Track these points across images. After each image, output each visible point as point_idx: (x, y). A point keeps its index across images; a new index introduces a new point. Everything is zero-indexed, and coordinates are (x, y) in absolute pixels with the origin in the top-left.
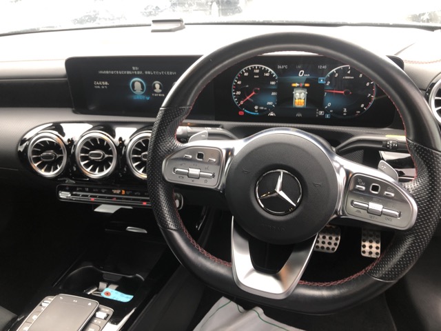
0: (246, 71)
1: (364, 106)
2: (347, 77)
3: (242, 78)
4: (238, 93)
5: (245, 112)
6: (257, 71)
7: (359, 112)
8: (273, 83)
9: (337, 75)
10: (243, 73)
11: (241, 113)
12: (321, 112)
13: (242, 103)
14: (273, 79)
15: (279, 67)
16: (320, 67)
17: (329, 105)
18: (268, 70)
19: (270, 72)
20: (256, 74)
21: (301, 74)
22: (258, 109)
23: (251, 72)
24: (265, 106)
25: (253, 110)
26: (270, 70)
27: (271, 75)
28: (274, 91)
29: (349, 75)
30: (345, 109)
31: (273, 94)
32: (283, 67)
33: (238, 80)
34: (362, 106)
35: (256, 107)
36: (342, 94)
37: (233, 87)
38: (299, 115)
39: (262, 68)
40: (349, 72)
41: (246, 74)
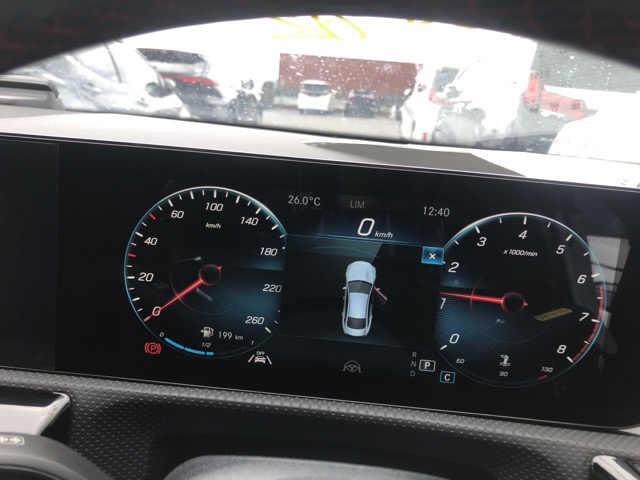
0: (178, 205)
1: (568, 353)
2: (515, 252)
3: (161, 225)
4: (146, 277)
5: (165, 346)
6: (217, 207)
7: (549, 370)
8: (270, 252)
9: (484, 240)
10: (167, 209)
11: (152, 348)
12: (427, 364)
13: (157, 311)
14: (273, 239)
15: (294, 200)
16: (429, 211)
17: (455, 338)
18: (255, 208)
19: (262, 215)
20: (214, 217)
21: (365, 229)
22: (214, 339)
23: (195, 208)
24: (239, 327)
25: (197, 341)
26: (262, 207)
27: (265, 223)
28: (271, 278)
29: (521, 245)
30: (506, 358)
31: (268, 288)
32: (305, 200)
33: (147, 233)
34: (562, 349)
35: (207, 332)
36: (499, 305)
37: (127, 254)
38: (352, 367)
39: (233, 197)
40: (523, 235)
41: (176, 214)
